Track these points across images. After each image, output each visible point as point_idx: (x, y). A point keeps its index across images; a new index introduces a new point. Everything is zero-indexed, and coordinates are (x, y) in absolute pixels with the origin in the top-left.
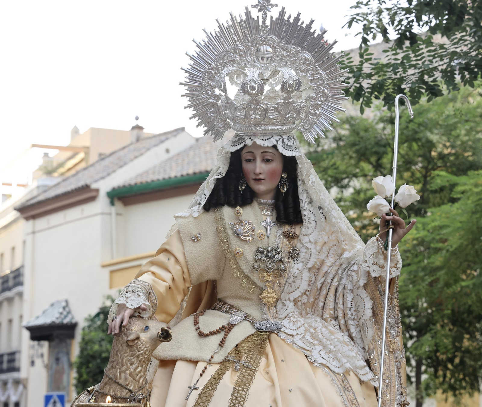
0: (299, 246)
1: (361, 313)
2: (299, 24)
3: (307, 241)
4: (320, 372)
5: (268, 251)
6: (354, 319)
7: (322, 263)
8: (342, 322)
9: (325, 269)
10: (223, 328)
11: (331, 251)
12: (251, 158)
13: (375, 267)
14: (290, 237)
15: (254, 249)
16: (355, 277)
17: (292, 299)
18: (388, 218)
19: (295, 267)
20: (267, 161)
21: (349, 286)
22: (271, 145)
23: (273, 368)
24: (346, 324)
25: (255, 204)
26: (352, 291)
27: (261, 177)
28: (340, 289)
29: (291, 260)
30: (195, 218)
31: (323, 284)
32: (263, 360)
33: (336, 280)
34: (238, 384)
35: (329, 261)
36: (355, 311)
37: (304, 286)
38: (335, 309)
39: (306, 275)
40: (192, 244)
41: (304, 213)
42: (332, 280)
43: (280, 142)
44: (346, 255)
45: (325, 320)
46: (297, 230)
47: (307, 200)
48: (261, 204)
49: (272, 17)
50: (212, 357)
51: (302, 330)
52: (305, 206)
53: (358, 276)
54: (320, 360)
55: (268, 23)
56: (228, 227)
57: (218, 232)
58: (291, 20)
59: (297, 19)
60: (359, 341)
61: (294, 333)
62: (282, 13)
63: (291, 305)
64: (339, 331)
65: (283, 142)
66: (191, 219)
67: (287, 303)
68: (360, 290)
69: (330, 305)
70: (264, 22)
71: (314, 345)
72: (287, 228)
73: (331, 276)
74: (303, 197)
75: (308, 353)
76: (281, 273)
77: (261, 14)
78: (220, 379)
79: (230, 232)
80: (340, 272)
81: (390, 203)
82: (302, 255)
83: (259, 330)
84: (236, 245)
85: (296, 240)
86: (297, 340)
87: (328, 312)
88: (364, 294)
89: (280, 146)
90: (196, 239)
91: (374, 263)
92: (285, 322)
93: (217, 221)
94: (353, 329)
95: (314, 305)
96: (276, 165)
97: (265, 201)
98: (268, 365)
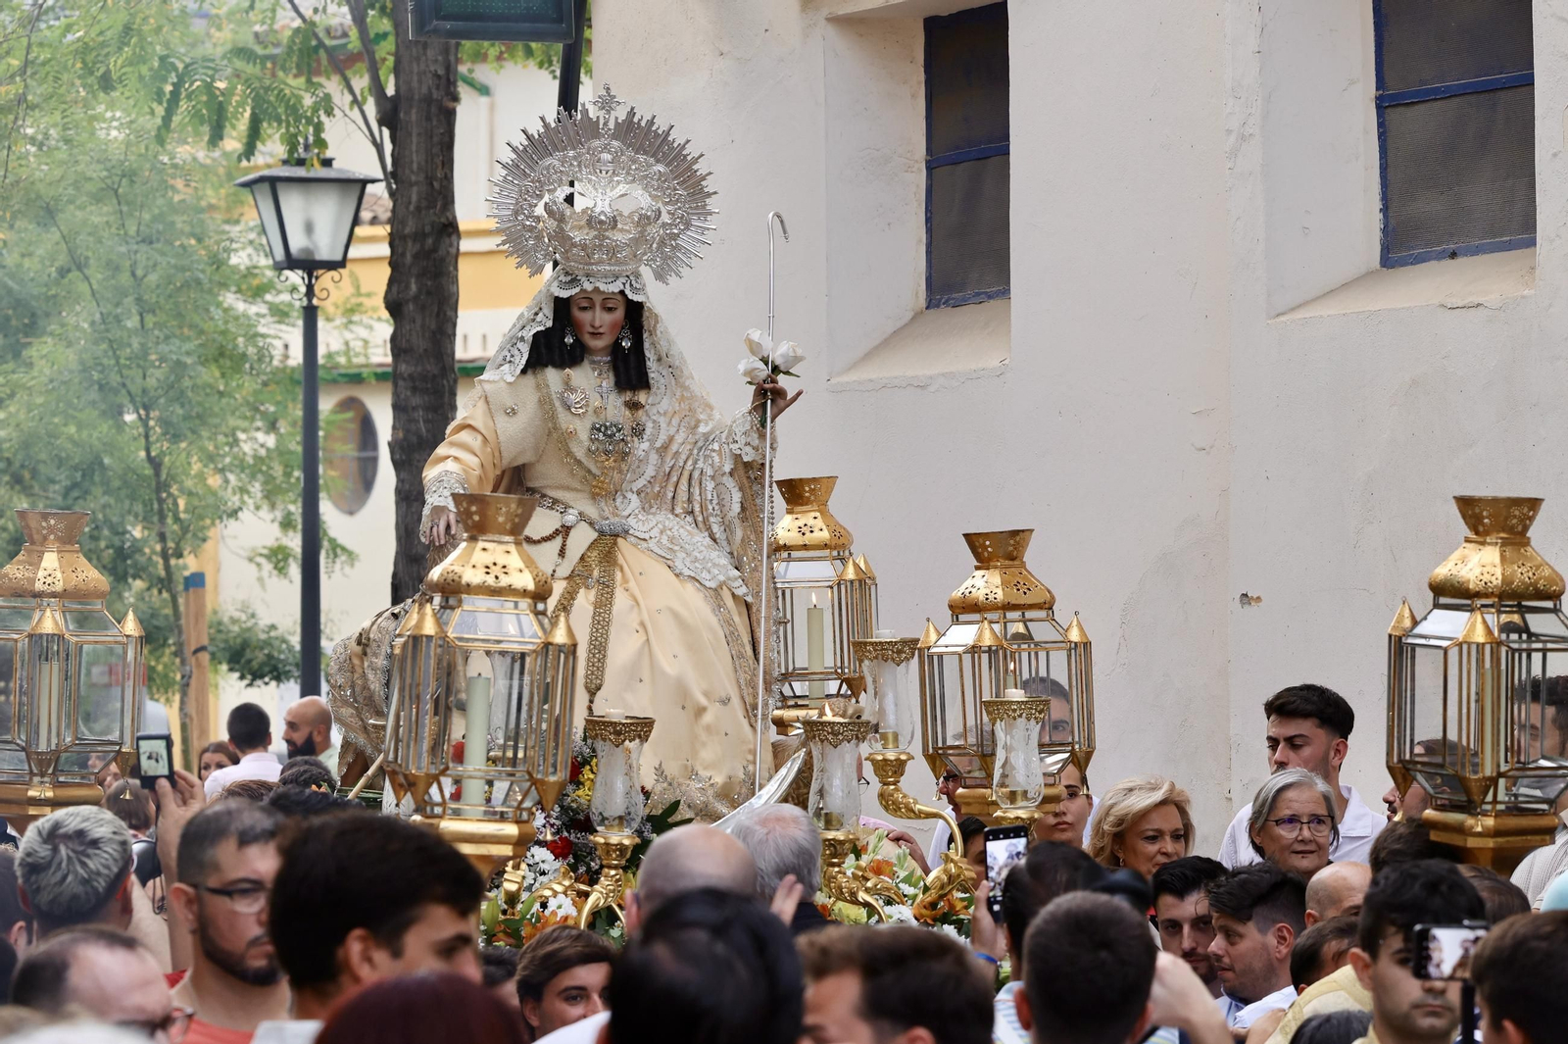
0: (644, 418)
1: (727, 508)
2: (654, 128)
3: (655, 411)
4: (690, 587)
5: (606, 428)
6: (716, 515)
7: (671, 439)
8: (700, 519)
9: (674, 447)
10: (557, 532)
11: (683, 424)
12: (586, 305)
13: (748, 449)
14: (634, 406)
15: (589, 426)
16: (717, 459)
17: (635, 490)
18: (767, 386)
19: (641, 447)
20: (610, 310)
21: (710, 472)
22: (617, 290)
23: (632, 584)
24: (705, 521)
25: (586, 362)
26: (713, 478)
27: (601, 330)
28: (696, 474)
29: (636, 439)
30: (510, 383)
31: (672, 468)
32: (618, 575)
33: (690, 462)
34: (598, 605)
35: (679, 439)
36: (718, 504)
37: (650, 472)
38: (690, 501)
39: (654, 458)
40: (506, 418)
41: (651, 375)
42: (685, 462)
43: (627, 285)
44: (702, 429)
45: (677, 515)
46: (642, 397)
47: (656, 358)
48: (593, 362)
49: (617, 118)
50: (554, 571)
51: (655, 532)
52: (651, 364)
53: (721, 458)
54: (687, 572)
55: (612, 125)
56: (554, 396)
57: (541, 402)
58: (643, 124)
59: (651, 122)
60: (724, 544)
61: (647, 536)
62: (632, 113)
63: (634, 498)
64: (696, 531)
65: (631, 285)
66: (502, 384)
67: (629, 495)
68: (725, 478)
69: (682, 495)
70: (605, 124)
71: (674, 551)
72: (628, 395)
73: (684, 457)
74: (649, 354)
75: (669, 562)
76: (624, 455)
77: (602, 113)
78: (573, 599)
79: (557, 404)
80: (695, 451)
81: (766, 364)
82: (648, 431)
83: (602, 533)
84: (565, 420)
85: (640, 412)
86: (652, 544)
87: (680, 504)
88: (729, 482)
89: (628, 292)
90: (512, 412)
91: (746, 445)
92: (632, 521)
93: (538, 387)
94: (715, 528)
95: (659, 496)
96: (619, 314)
97: (599, 358)
98: (625, 580)
